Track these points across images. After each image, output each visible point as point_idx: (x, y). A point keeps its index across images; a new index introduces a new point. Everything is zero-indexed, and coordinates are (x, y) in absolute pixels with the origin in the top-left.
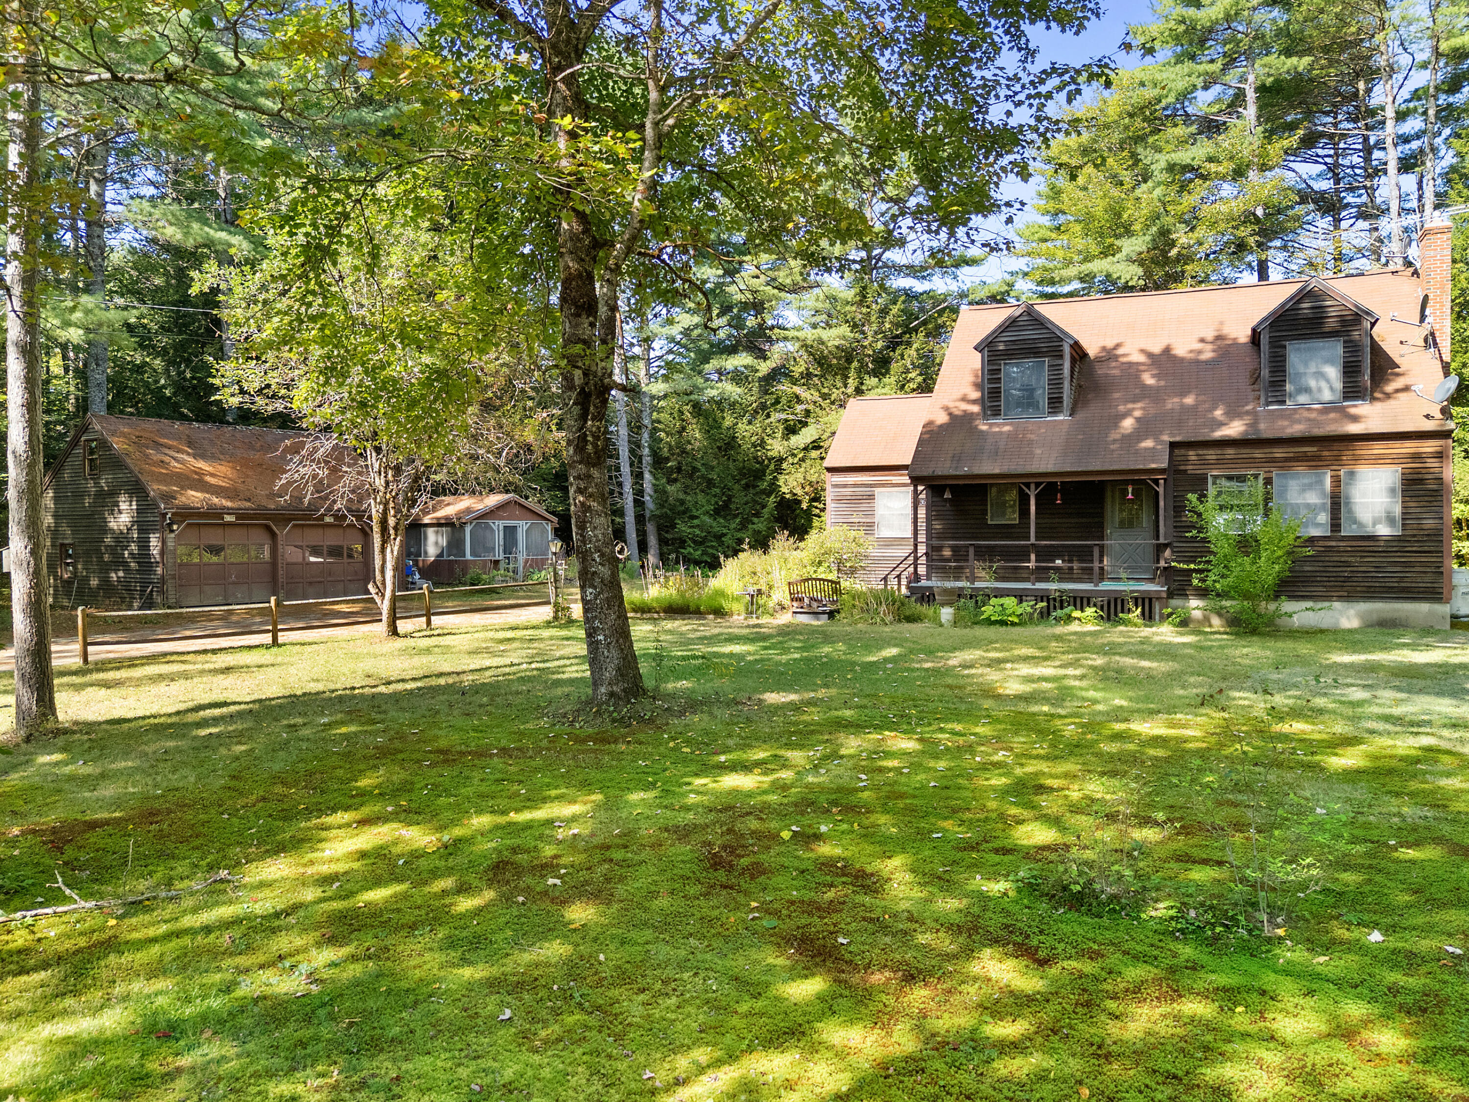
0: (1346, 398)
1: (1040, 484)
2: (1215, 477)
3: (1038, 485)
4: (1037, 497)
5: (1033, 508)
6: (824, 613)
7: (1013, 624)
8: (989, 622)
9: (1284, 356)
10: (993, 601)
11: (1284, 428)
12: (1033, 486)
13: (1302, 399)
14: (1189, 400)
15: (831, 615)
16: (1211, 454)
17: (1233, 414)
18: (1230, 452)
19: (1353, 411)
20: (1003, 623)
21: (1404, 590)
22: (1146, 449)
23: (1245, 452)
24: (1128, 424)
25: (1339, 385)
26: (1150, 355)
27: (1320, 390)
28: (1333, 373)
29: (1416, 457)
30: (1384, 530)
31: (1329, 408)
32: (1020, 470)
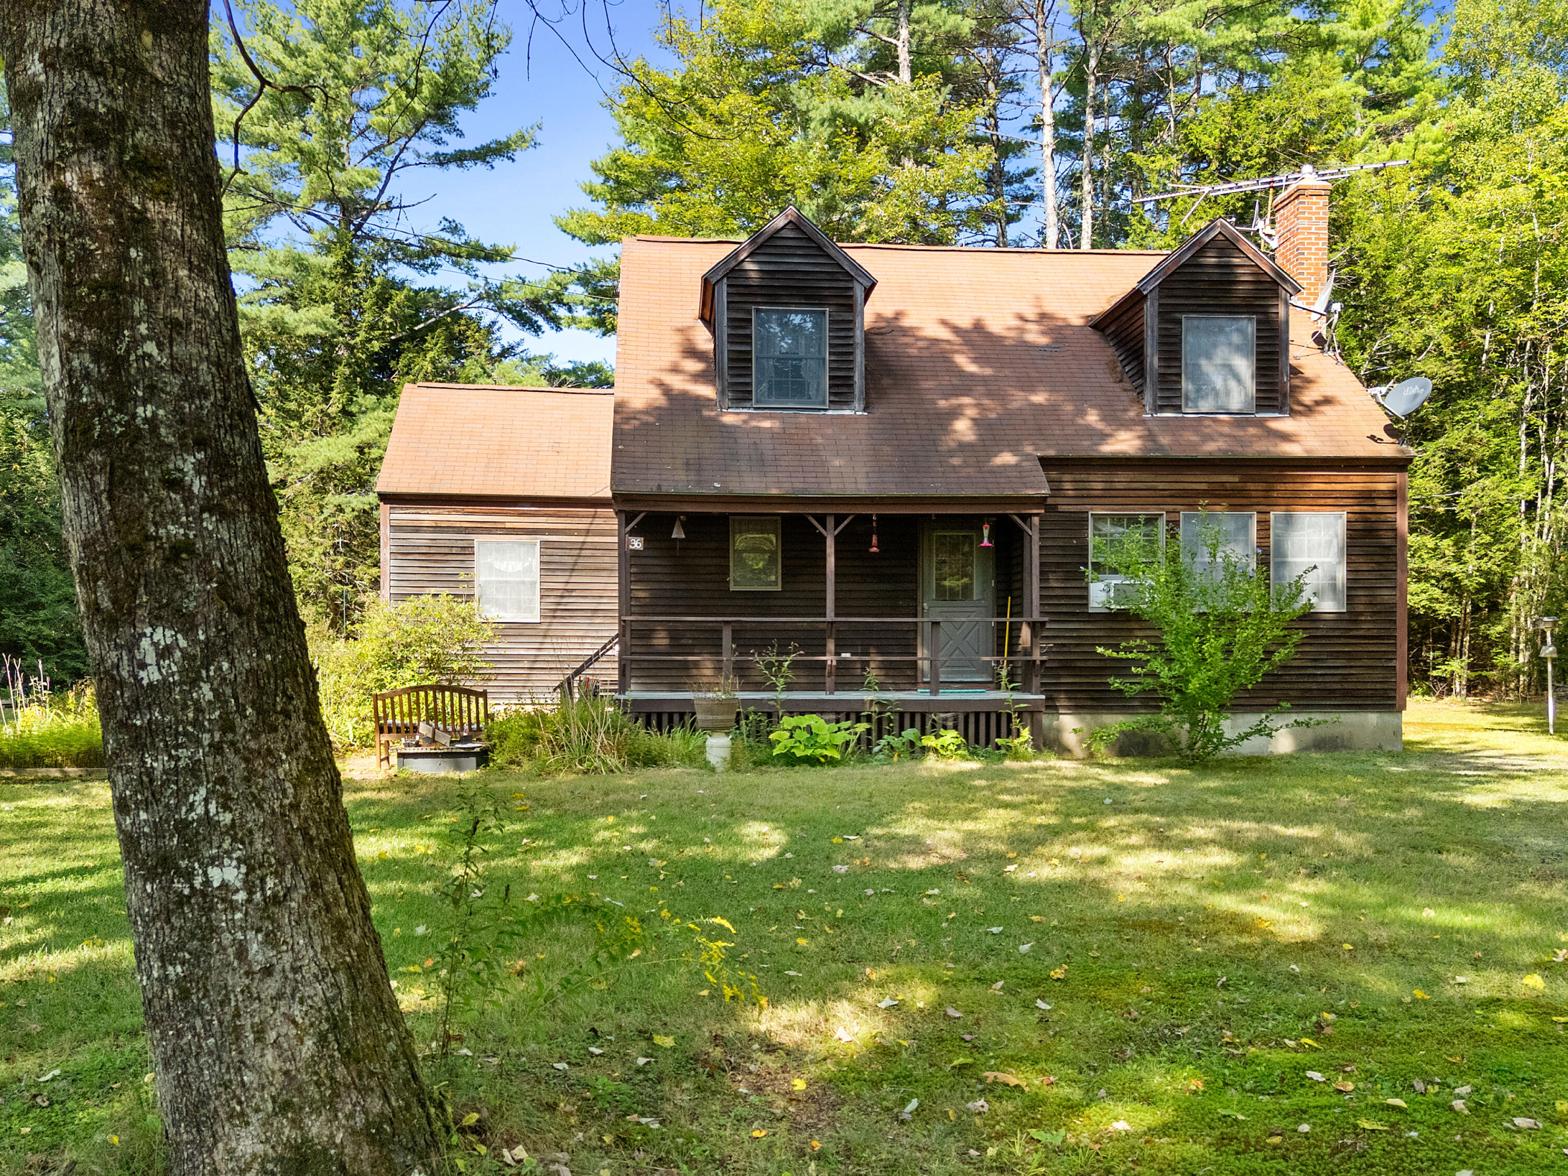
0: (1260, 407)
1: (845, 516)
2: (1097, 518)
3: (839, 519)
4: (837, 538)
5: (831, 561)
6: (468, 754)
7: (831, 762)
8: (790, 760)
9: (1179, 336)
10: (788, 722)
11: (1194, 445)
12: (830, 522)
13: (1205, 406)
14: (1039, 398)
15: (483, 758)
16: (1097, 482)
17: (1115, 420)
18: (1122, 479)
19: (1274, 425)
20: (812, 761)
21: (1347, 694)
22: (1005, 467)
23: (1145, 479)
24: (963, 428)
25: (1251, 386)
26: (956, 330)
27: (1228, 393)
28: (1245, 366)
29: (1367, 497)
30: (1328, 606)
31: (1241, 420)
32: (814, 491)
